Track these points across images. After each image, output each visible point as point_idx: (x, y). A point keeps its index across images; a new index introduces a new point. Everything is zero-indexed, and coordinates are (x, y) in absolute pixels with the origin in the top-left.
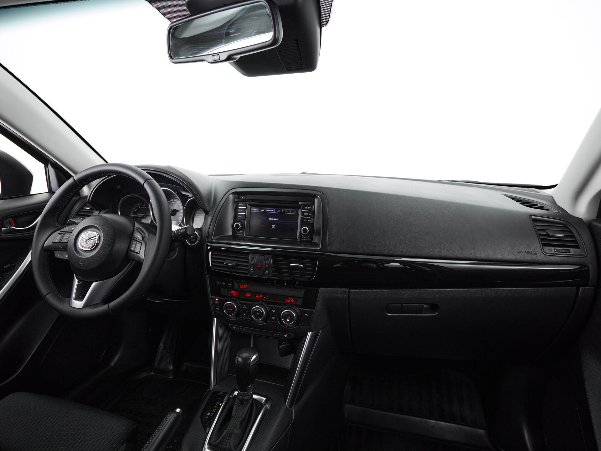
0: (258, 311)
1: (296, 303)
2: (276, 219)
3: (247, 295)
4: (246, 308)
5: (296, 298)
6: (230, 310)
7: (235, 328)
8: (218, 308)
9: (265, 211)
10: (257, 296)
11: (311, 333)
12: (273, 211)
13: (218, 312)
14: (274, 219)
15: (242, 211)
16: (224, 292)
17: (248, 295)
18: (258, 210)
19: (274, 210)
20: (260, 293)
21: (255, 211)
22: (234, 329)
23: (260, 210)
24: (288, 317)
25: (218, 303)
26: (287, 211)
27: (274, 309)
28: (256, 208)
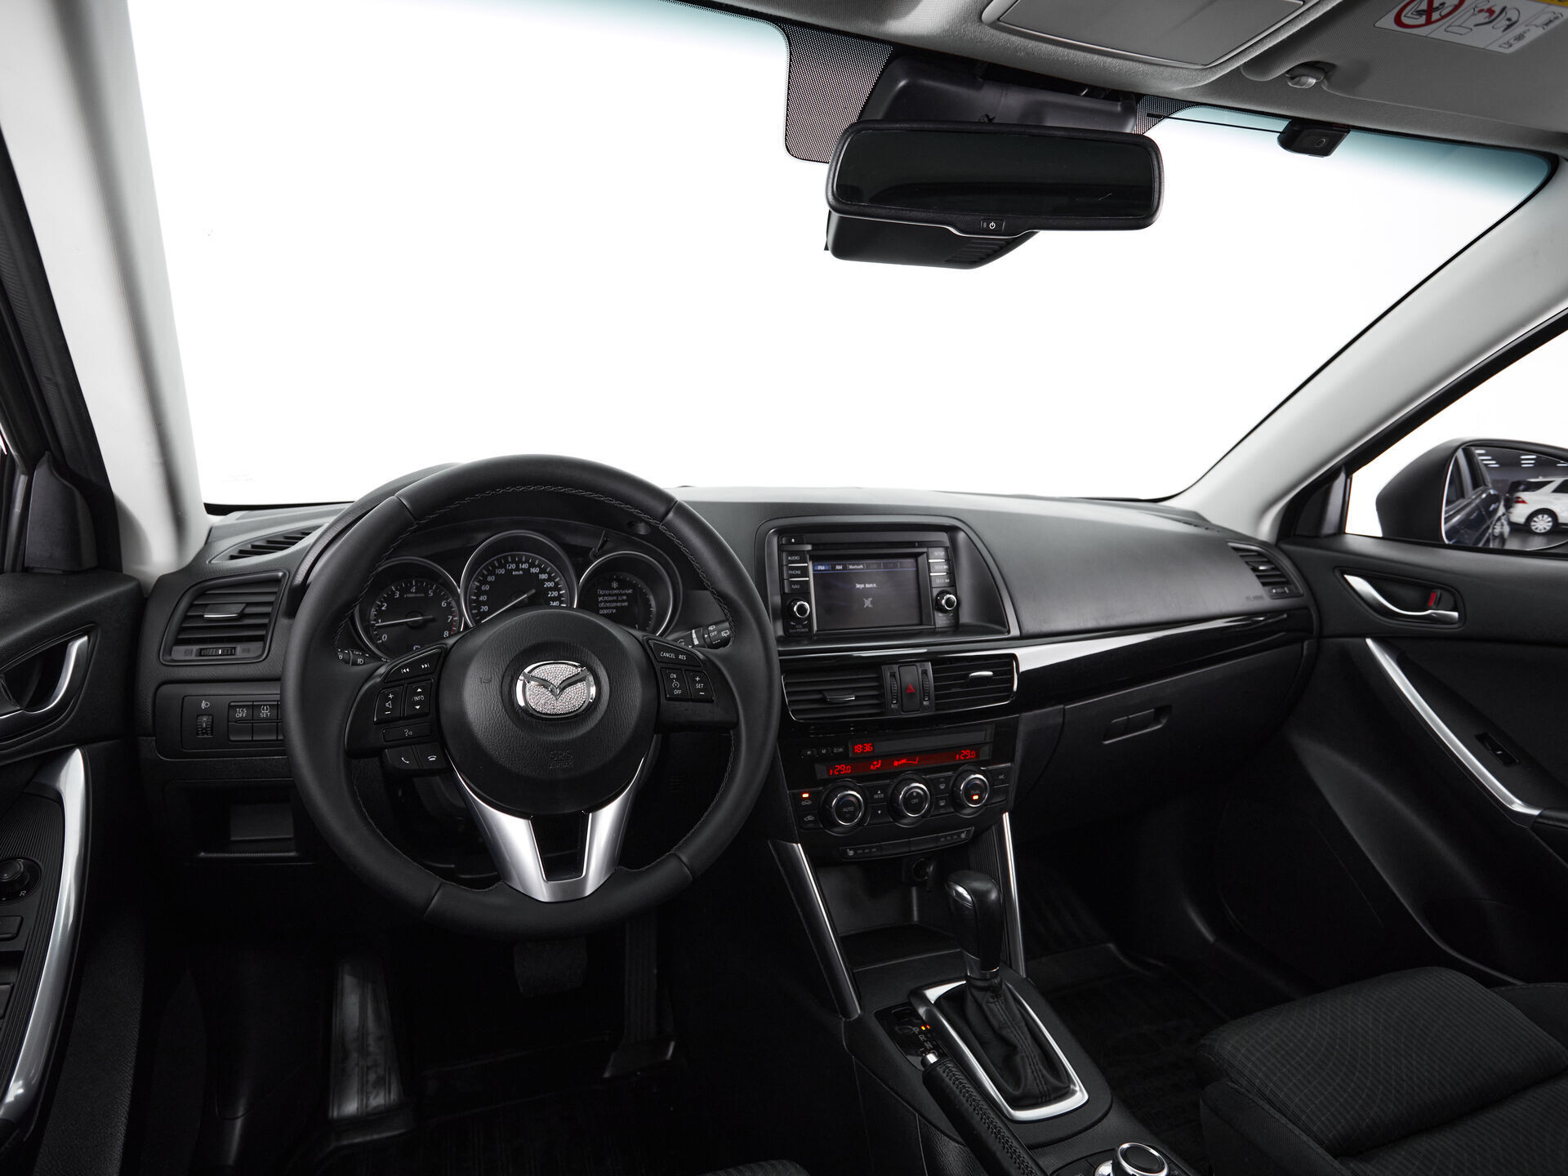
0: (915, 794)
1: (977, 756)
2: (871, 586)
3: (874, 766)
4: (882, 796)
5: (976, 747)
6: (849, 812)
7: (851, 853)
8: (809, 817)
9: (845, 568)
10: (896, 764)
11: (1007, 813)
12: (861, 567)
13: (811, 825)
14: (867, 586)
15: (799, 572)
16: (821, 771)
17: (876, 766)
18: (827, 568)
19: (863, 564)
20: (899, 755)
21: (820, 570)
22: (851, 857)
23: (833, 568)
24: (975, 790)
25: (809, 803)
26: (892, 565)
27: (942, 783)
28: (822, 565)
